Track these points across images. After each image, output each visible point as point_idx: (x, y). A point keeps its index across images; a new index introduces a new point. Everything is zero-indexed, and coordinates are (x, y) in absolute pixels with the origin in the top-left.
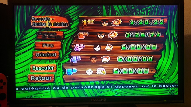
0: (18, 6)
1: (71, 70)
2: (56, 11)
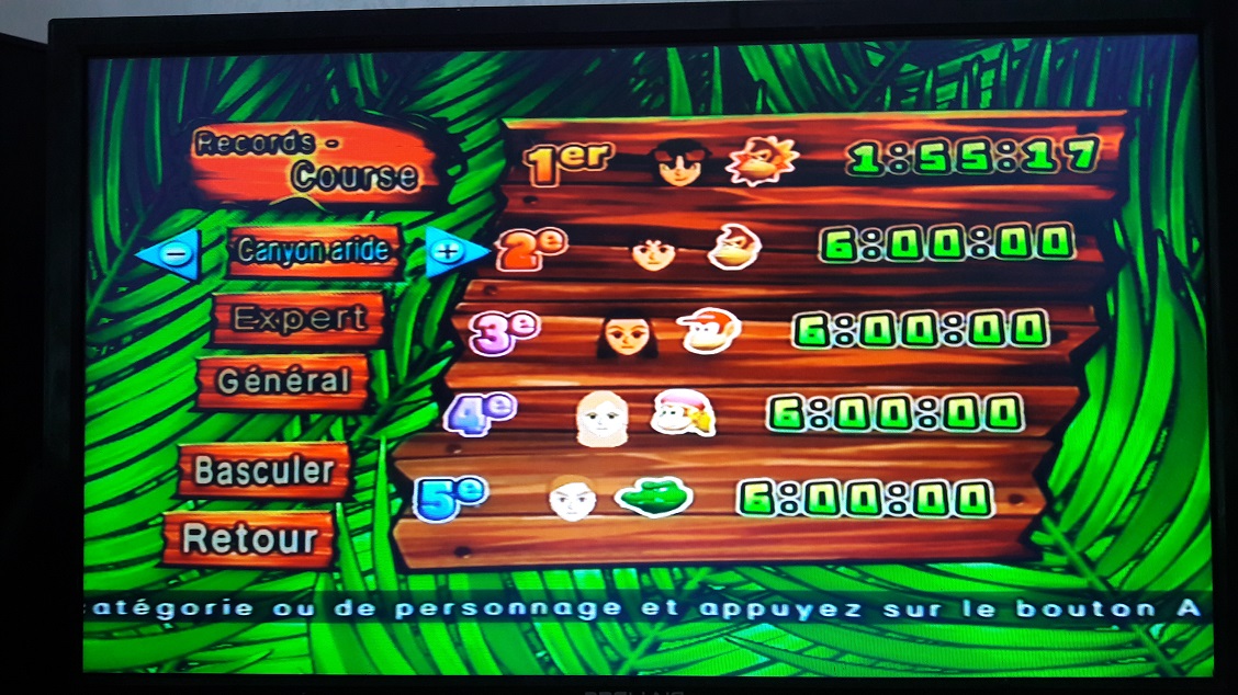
0: (110, 63)
1: (448, 486)
2: (356, 89)
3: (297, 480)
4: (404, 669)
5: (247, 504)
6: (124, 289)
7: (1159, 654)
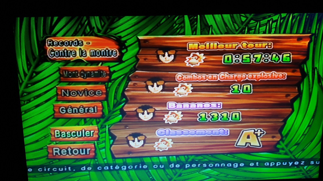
2: (94, 28)
3: (84, 136)
6: (30, 85)
7: (306, 173)
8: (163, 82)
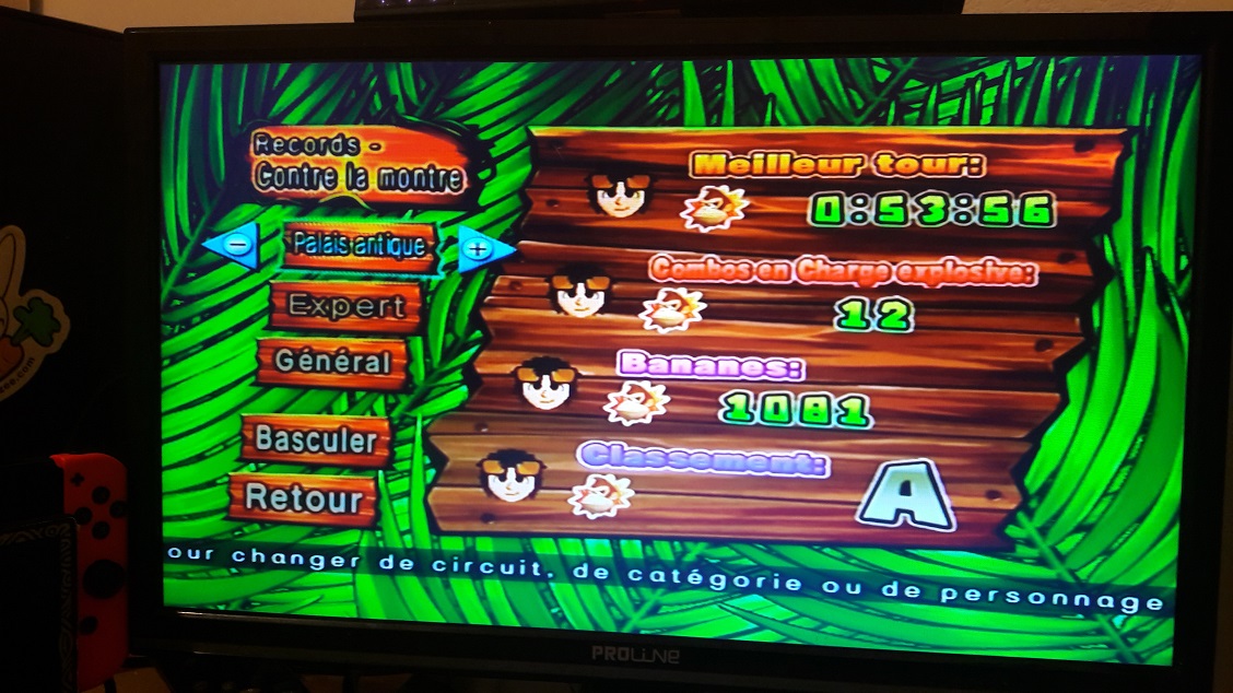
0: (178, 68)
2: (396, 97)
3: (344, 449)
4: (435, 617)
5: (301, 468)
6: (193, 275)
7: (1120, 643)
8: (606, 280)
